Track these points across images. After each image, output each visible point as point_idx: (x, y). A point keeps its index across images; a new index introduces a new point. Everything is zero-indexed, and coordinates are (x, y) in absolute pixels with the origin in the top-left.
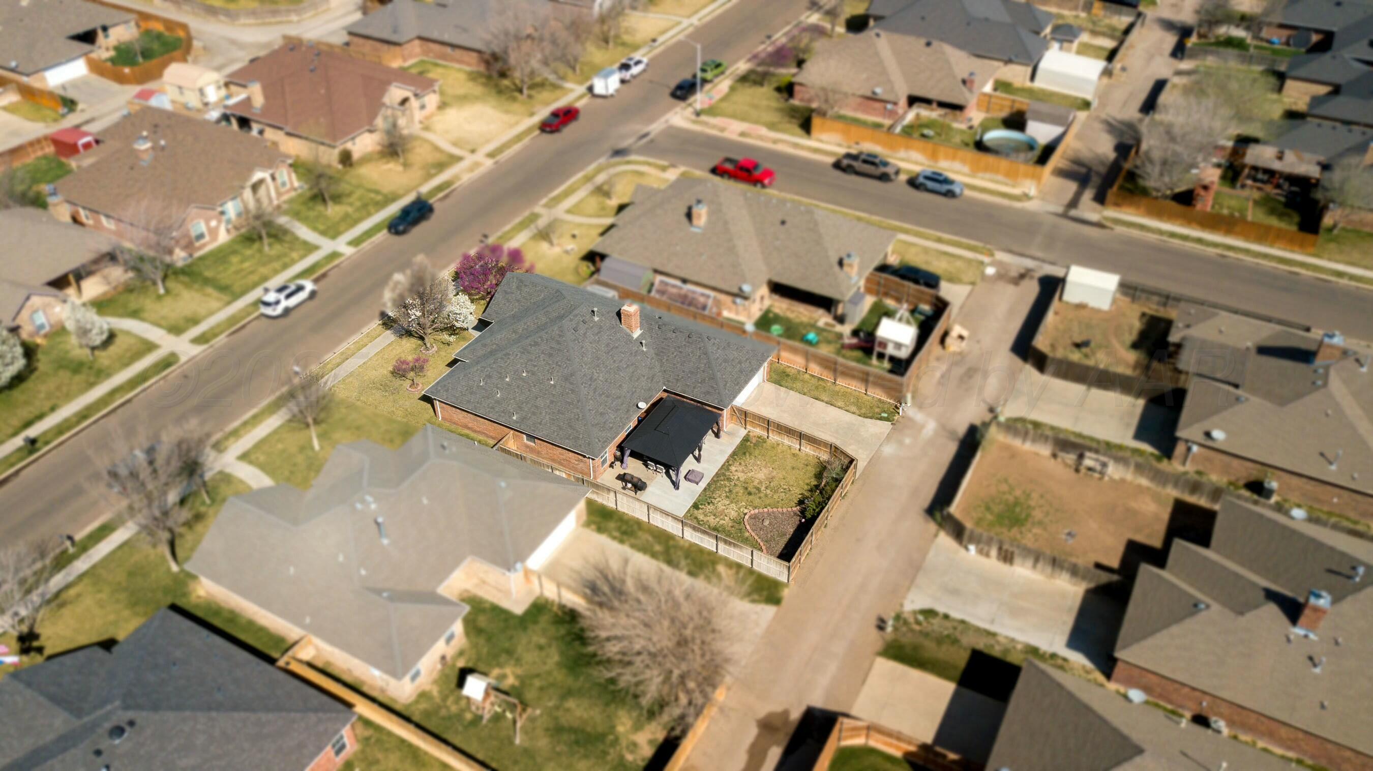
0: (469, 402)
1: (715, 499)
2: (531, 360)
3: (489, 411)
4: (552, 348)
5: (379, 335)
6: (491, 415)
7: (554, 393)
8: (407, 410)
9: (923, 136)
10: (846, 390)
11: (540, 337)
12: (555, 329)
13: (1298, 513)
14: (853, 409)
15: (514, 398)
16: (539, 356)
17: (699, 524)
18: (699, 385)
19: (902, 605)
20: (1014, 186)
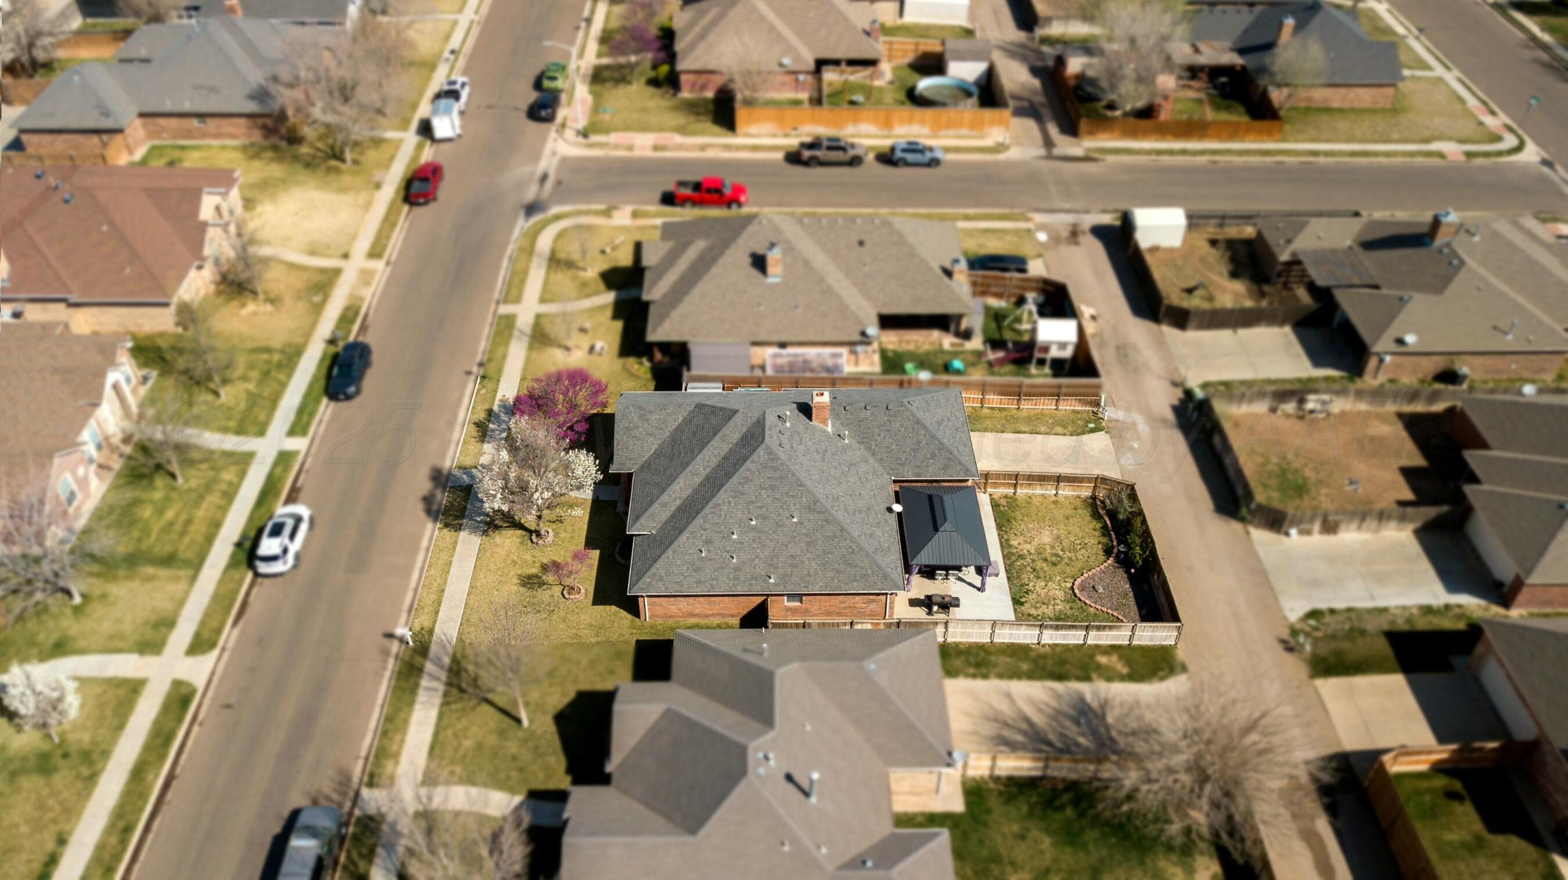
0: (698, 582)
1: (1028, 585)
2: (753, 502)
3: (733, 584)
4: (769, 478)
5: (456, 543)
6: (739, 588)
7: (804, 532)
8: (591, 625)
9: (852, 103)
10: (1036, 412)
11: (747, 470)
12: (762, 454)
13: (1529, 389)
14: (1059, 429)
15: (757, 557)
16: (760, 494)
17: (1038, 620)
18: (931, 461)
19: (1285, 618)
20: (982, 137)
